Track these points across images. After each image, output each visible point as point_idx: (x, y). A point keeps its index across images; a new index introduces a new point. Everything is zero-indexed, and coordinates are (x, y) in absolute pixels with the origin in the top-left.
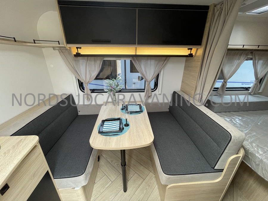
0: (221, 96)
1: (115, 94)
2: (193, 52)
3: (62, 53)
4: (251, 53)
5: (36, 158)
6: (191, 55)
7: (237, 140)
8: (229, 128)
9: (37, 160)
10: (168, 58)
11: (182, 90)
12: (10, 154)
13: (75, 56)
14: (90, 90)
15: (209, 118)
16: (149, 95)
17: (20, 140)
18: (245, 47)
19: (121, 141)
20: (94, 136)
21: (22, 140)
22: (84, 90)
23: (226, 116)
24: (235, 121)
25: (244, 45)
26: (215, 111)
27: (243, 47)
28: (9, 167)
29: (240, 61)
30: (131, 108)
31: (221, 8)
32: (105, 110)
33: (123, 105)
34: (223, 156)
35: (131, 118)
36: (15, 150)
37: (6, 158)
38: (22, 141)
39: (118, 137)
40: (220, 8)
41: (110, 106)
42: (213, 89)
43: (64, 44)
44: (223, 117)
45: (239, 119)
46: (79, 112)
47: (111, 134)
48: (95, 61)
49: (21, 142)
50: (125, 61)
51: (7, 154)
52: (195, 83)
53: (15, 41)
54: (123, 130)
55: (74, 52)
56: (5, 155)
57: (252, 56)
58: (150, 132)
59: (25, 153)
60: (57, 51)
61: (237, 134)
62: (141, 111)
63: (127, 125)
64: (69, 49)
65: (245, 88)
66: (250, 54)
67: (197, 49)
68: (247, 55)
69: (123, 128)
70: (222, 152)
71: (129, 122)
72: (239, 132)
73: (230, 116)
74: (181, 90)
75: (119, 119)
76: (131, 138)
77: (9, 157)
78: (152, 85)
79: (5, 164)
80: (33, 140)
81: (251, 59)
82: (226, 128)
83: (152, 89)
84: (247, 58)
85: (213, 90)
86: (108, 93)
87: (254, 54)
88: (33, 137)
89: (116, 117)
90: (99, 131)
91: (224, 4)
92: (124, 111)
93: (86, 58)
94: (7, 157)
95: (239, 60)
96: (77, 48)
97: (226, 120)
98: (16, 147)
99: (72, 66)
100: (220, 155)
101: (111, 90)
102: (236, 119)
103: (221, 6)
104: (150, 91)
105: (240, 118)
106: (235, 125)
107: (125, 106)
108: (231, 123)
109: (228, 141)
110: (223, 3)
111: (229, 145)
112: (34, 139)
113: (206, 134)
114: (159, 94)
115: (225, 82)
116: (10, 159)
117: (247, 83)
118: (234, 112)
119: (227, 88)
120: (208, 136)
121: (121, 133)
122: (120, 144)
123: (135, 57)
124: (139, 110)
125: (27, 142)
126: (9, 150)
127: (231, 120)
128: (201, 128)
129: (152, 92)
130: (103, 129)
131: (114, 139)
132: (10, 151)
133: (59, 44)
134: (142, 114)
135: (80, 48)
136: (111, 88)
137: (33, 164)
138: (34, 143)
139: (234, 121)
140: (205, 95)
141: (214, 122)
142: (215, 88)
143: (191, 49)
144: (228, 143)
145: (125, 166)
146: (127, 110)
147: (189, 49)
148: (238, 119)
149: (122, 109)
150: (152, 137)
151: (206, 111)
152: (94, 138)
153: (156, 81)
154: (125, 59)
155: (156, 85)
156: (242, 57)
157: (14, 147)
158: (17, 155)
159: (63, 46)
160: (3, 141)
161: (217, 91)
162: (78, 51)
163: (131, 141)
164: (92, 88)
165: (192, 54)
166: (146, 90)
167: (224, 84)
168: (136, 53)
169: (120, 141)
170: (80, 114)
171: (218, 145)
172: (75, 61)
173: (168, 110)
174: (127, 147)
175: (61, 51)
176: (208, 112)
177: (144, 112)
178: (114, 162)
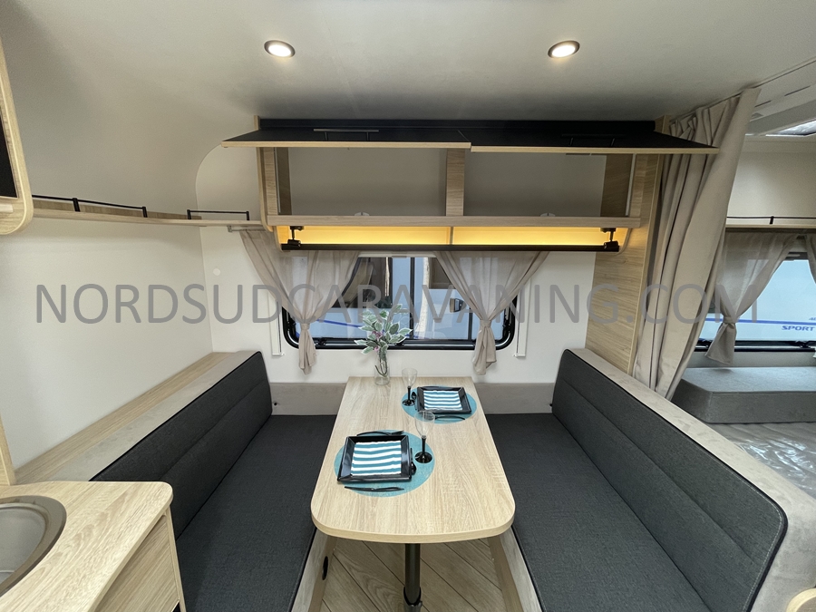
0: (721, 367)
1: (385, 355)
2: (619, 237)
3: (249, 239)
4: (799, 238)
5: (156, 558)
6: (612, 247)
7: (807, 530)
8: (771, 487)
9: (157, 566)
10: (543, 253)
11: (590, 347)
12: (93, 539)
13: (284, 247)
14: (314, 339)
15: (697, 447)
16: (489, 360)
17: (120, 498)
18: (777, 223)
19: (409, 512)
20: (324, 490)
21: (125, 494)
22: (297, 340)
23: (752, 437)
24: (785, 458)
25: (772, 218)
26: (709, 420)
27: (771, 223)
28: (89, 587)
29: (766, 261)
30: (433, 401)
31: (691, 126)
32: (354, 405)
33: (409, 389)
34: (764, 590)
35: (436, 435)
36: (107, 530)
37: (80, 553)
38: (127, 498)
39: (400, 496)
40: (689, 126)
41: (370, 391)
42: (694, 346)
43: (260, 220)
44: (740, 441)
45: (797, 450)
46: (275, 404)
47: (375, 486)
48: (335, 260)
49: (123, 501)
50: (413, 260)
51: (84, 539)
52: (633, 327)
53: (145, 215)
54: (414, 474)
55: (284, 236)
56: (79, 545)
57: (804, 245)
58: (499, 485)
59: (134, 542)
60: (238, 234)
61: (803, 508)
62: (466, 412)
63: (425, 457)
64: (271, 230)
65: (799, 343)
66: (797, 242)
67: (630, 231)
68: (786, 243)
69: (415, 468)
70: (760, 575)
71: (432, 448)
72: (808, 502)
73: (765, 440)
74: (587, 346)
75: (398, 436)
76: (441, 502)
77: (89, 550)
78: (497, 330)
79: (79, 574)
80: (157, 499)
81: (803, 256)
82: (761, 484)
83: (497, 342)
84: (790, 253)
85: (696, 350)
86: (366, 352)
87: (811, 241)
88: (156, 487)
89: (391, 428)
90: (339, 475)
91: (699, 116)
92: (413, 408)
93: (312, 253)
94: (85, 551)
95: (765, 258)
96: (293, 228)
97: (753, 454)
98: (109, 519)
99: (272, 271)
100: (755, 585)
101: (375, 341)
102: (790, 452)
103: (690, 123)
104: (493, 345)
105: (802, 448)
106: (786, 471)
107: (414, 393)
108: (772, 463)
109: (778, 535)
110: (695, 115)
111: (783, 548)
112: (158, 495)
113: (691, 501)
114: (519, 357)
115: (730, 325)
116: (92, 560)
117: (802, 326)
118: (776, 425)
119: (738, 343)
120: (699, 510)
121: (408, 484)
122: (406, 525)
123: (447, 252)
124: (458, 407)
125: (141, 503)
126: (89, 528)
127: (770, 454)
128: (672, 478)
129: (498, 348)
130: (353, 469)
131: (387, 502)
132: (91, 532)
133: (248, 219)
134: (469, 421)
135: (301, 228)
136: (374, 336)
137: (145, 577)
138: (160, 509)
139: (781, 458)
140: (668, 366)
141: (715, 460)
142: (700, 342)
143: (612, 230)
144: (775, 541)
145: (416, 604)
146: (422, 406)
147: (605, 230)
148: (793, 451)
149: (408, 403)
150: (508, 502)
151: (681, 422)
152: (325, 497)
153: (507, 318)
154: (413, 255)
155: (509, 329)
156: (771, 250)
157: (103, 517)
158: (113, 547)
159: (258, 223)
160: (75, 497)
161: (705, 350)
162: (293, 236)
163: (442, 513)
164: (320, 335)
165: (616, 243)
166: (478, 345)
167: (725, 331)
168: (451, 241)
169: (406, 512)
170: (276, 411)
171: (743, 549)
172: (281, 259)
173: (549, 410)
174: (429, 534)
175: (246, 235)
176: (688, 426)
177: (474, 414)
178: (374, 585)
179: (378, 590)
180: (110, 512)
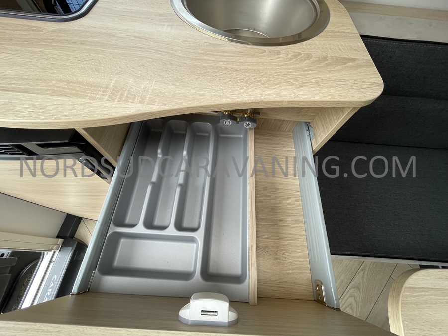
12: (297, 66)
17: (349, 59)
77: (286, 69)
125: (348, 78)
158: (293, 84)
178: (356, 294)
179: (353, 298)
180: (329, 61)
